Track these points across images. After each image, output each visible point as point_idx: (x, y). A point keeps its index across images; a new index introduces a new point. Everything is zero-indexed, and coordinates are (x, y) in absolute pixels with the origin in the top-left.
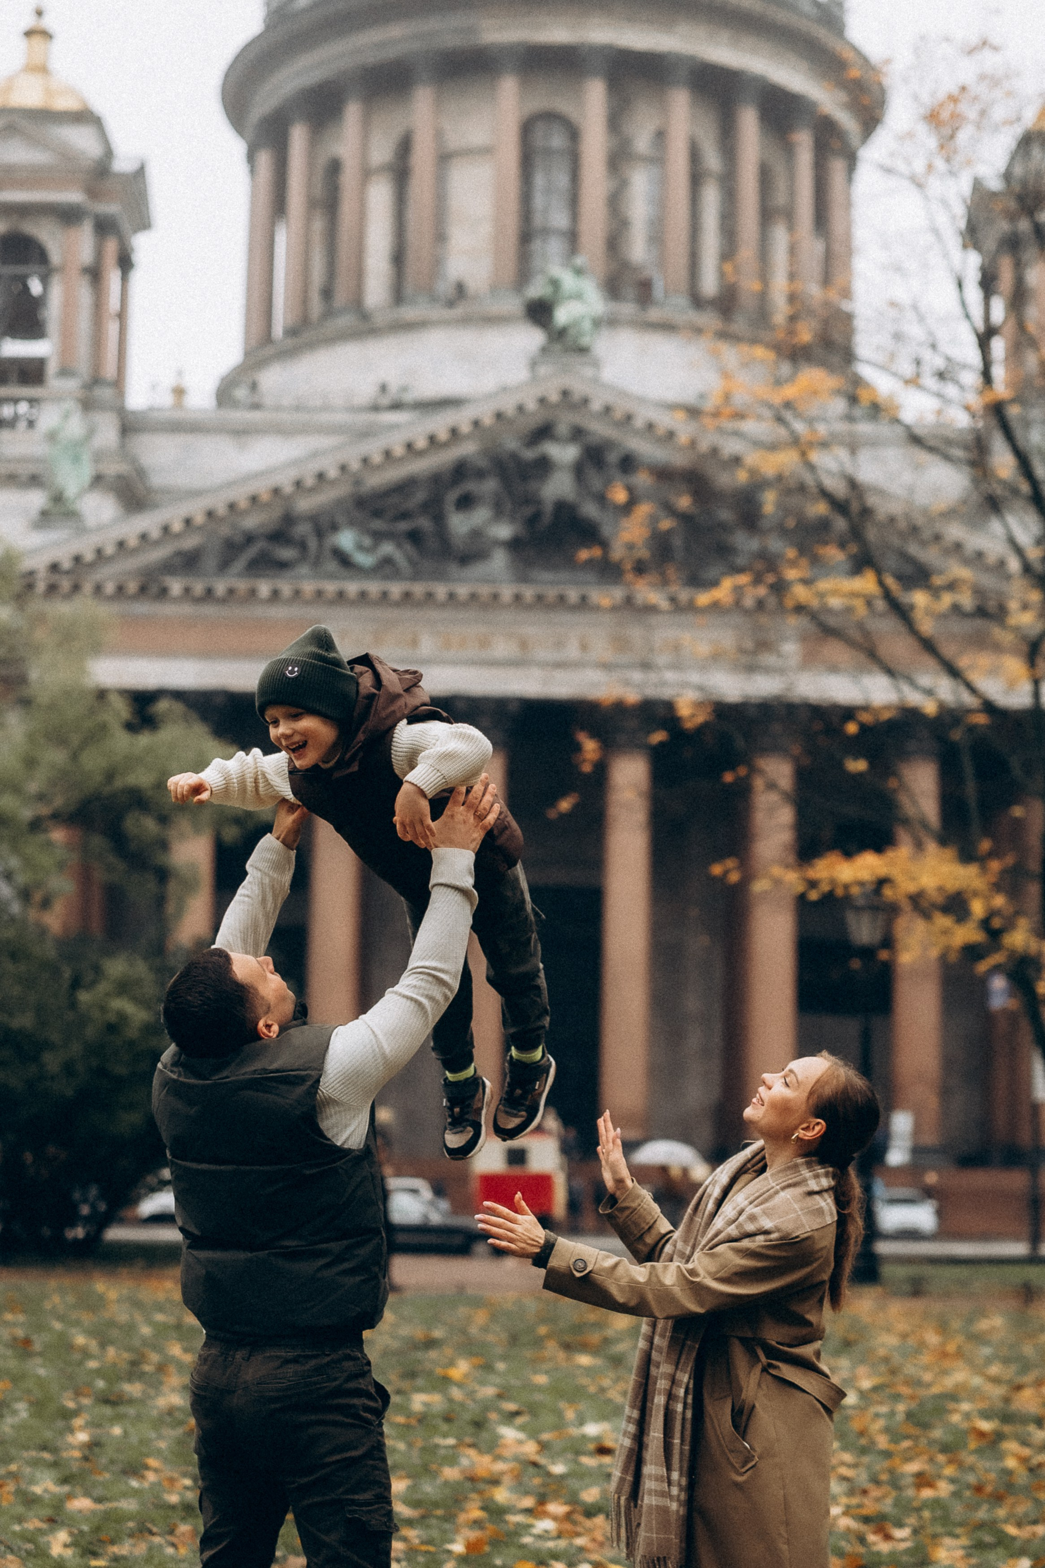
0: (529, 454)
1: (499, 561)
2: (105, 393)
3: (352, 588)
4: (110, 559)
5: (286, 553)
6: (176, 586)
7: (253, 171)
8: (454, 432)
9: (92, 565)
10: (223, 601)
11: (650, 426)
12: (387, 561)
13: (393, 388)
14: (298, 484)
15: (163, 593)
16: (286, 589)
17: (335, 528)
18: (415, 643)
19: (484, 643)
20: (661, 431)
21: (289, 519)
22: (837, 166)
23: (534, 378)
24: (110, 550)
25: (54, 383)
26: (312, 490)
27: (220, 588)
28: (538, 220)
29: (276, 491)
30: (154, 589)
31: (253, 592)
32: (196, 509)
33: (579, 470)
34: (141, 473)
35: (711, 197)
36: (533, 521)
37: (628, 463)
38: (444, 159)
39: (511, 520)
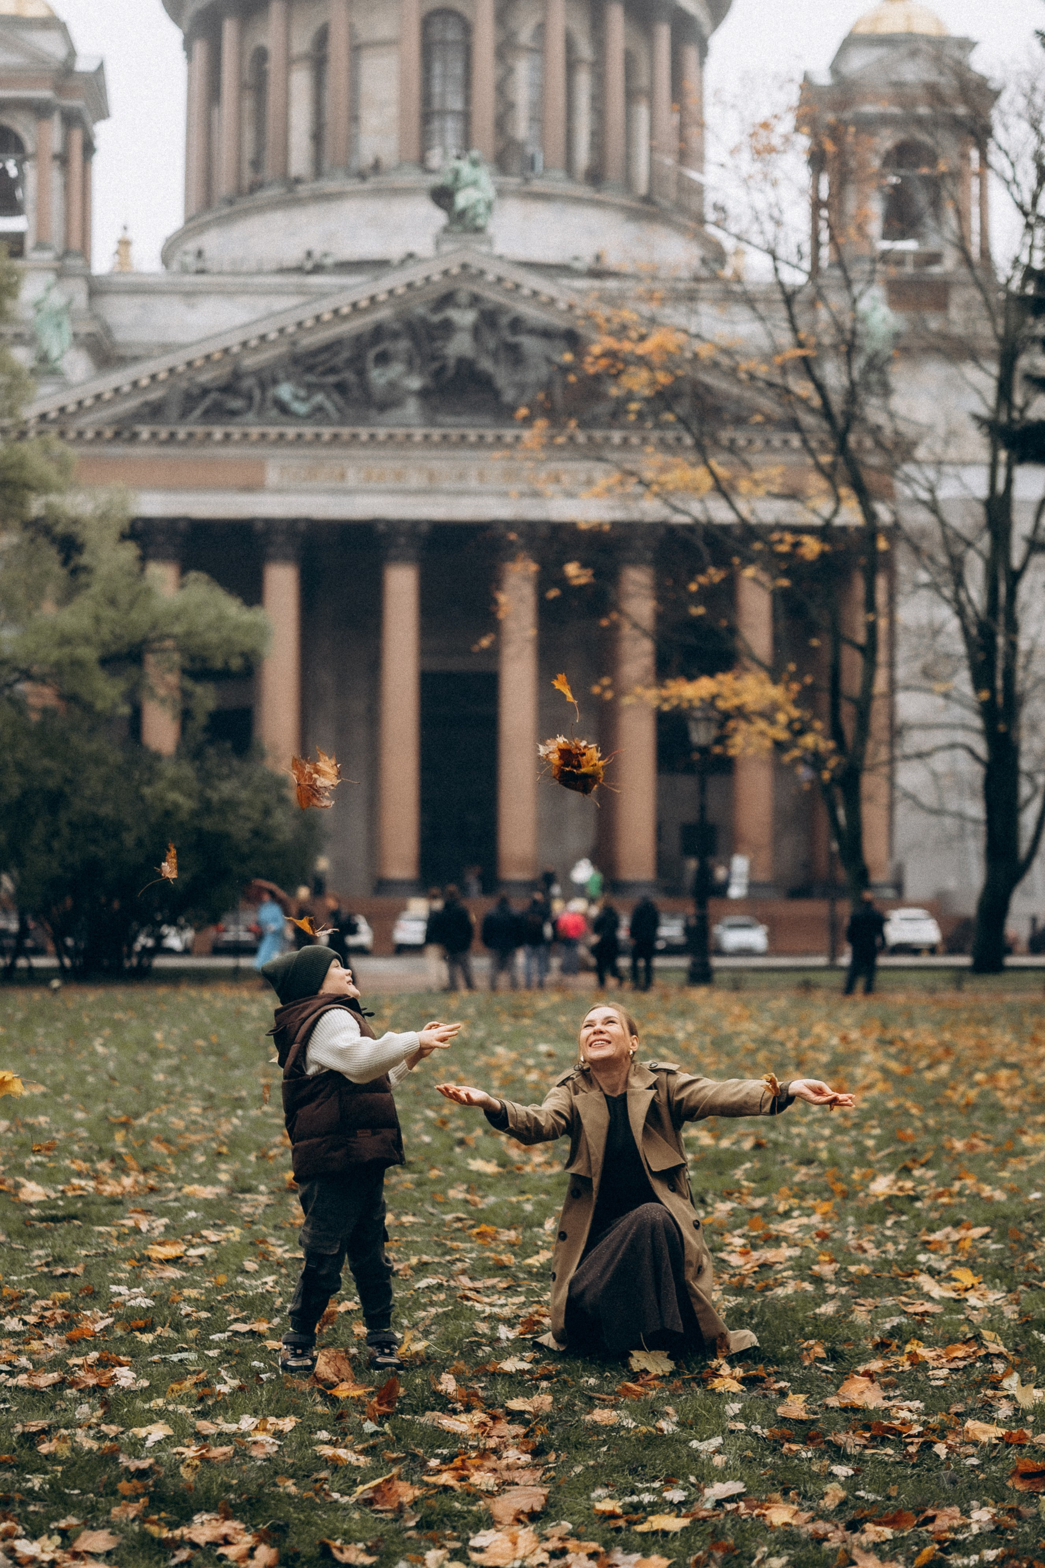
0: (436, 318)
1: (412, 407)
2: (74, 263)
3: (291, 432)
4: (90, 409)
5: (237, 404)
6: (145, 432)
7: (189, 57)
8: (373, 299)
9: (74, 415)
10: (183, 443)
11: (535, 293)
12: (320, 409)
13: (317, 255)
14: (244, 344)
15: (134, 437)
16: (237, 435)
17: (275, 382)
18: (343, 476)
19: (399, 476)
20: (544, 298)
21: (237, 375)
22: (691, 54)
23: (439, 256)
24: (88, 402)
25: (33, 256)
26: (256, 350)
27: (182, 434)
28: (436, 104)
29: (226, 351)
30: (126, 435)
31: (209, 435)
32: (159, 366)
33: (476, 331)
34: (108, 330)
35: (584, 81)
36: (439, 374)
37: (517, 325)
38: (356, 49)
39: (421, 373)
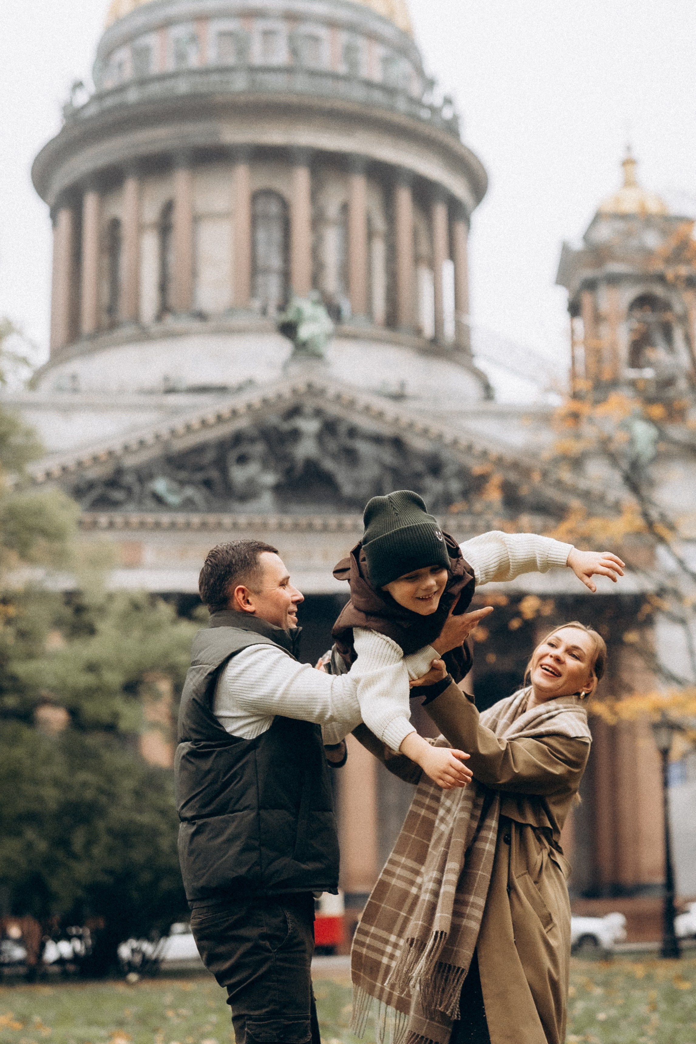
0: (286, 426)
1: (267, 499)
3: (165, 519)
5: (118, 495)
7: (55, 225)
8: (234, 412)
11: (368, 408)
12: (189, 500)
13: (172, 379)
14: (126, 447)
16: (119, 520)
17: (152, 477)
20: (374, 411)
21: (119, 471)
26: (135, 452)
28: (262, 263)
29: (110, 453)
31: (95, 523)
32: (54, 465)
33: (320, 437)
35: (379, 248)
36: (289, 472)
37: (353, 432)
38: (196, 219)
39: (276, 470)
